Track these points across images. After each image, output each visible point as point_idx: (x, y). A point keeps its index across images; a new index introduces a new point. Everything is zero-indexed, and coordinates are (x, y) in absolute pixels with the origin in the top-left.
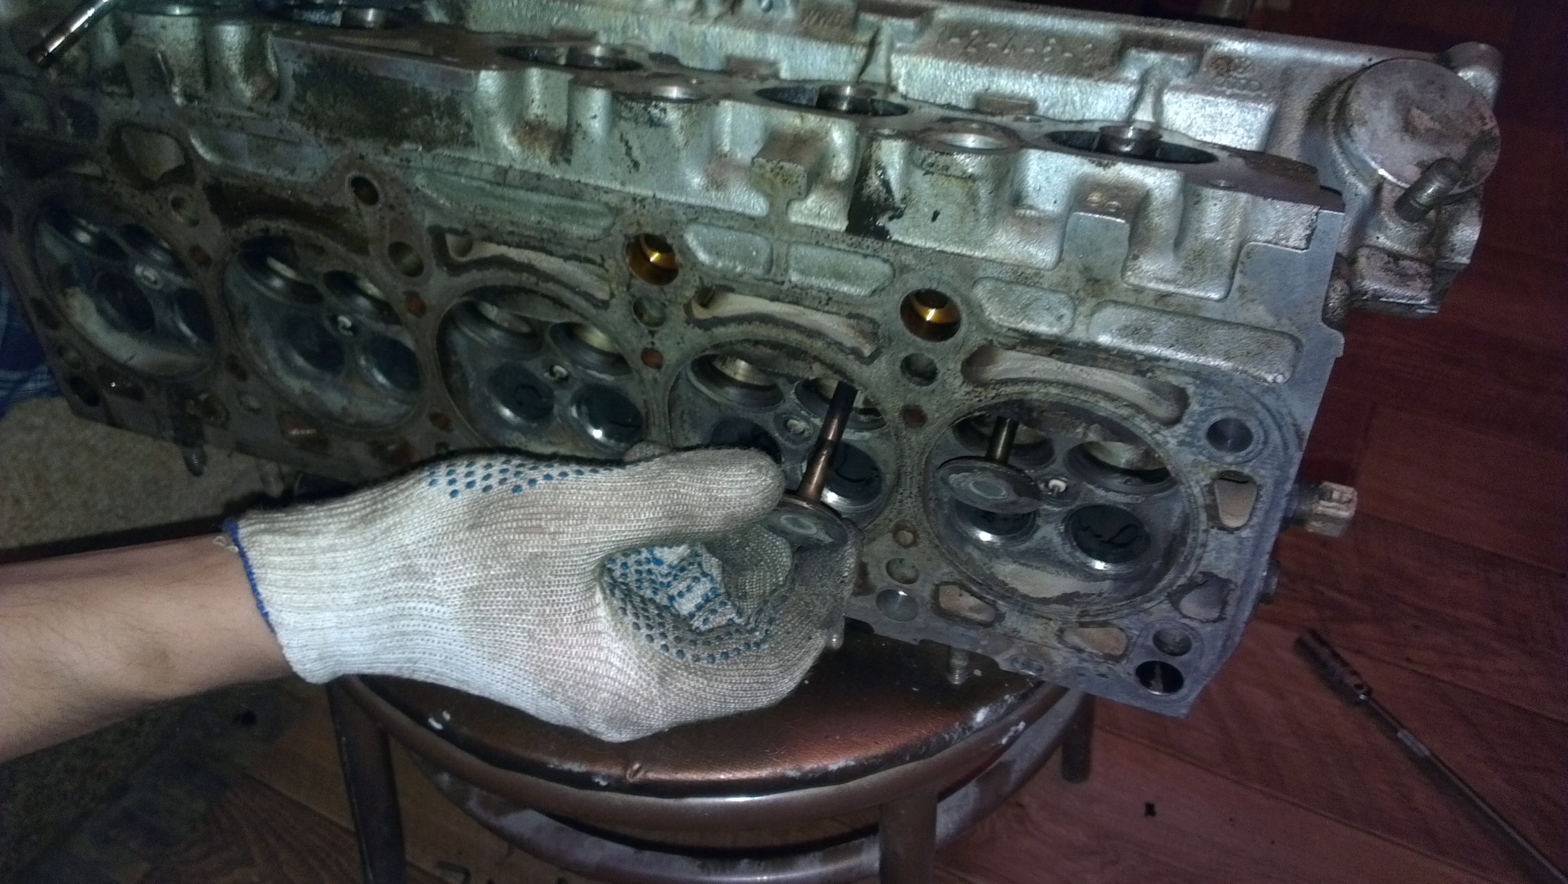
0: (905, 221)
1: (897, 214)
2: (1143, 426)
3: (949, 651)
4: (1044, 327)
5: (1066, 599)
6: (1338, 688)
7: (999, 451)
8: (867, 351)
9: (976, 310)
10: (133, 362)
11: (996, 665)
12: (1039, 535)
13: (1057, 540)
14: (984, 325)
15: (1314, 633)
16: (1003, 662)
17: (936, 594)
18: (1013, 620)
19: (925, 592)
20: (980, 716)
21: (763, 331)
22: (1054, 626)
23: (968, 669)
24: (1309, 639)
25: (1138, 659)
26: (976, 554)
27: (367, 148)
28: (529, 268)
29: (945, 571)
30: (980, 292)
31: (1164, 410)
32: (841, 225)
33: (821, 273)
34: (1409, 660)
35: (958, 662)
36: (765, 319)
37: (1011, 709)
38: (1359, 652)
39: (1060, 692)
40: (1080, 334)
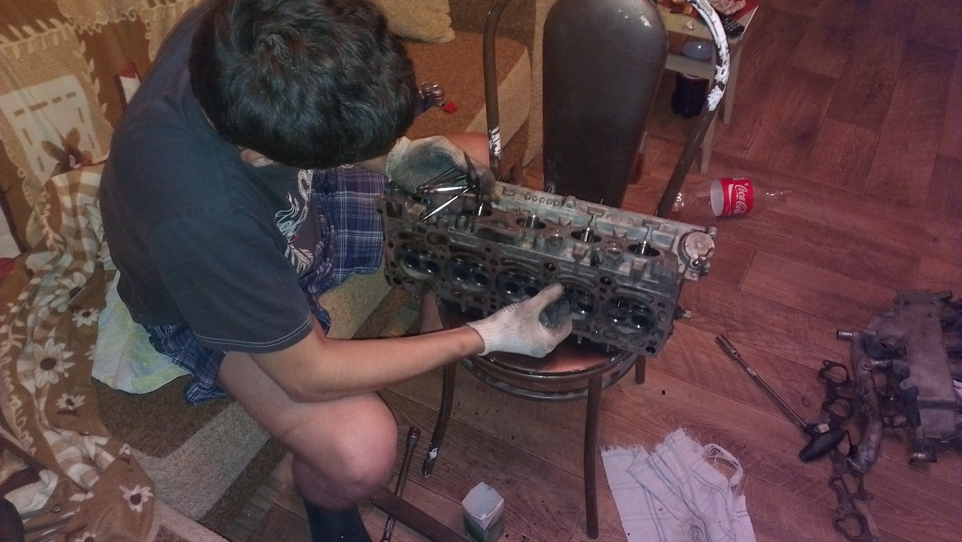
0: (602, 265)
1: (601, 264)
2: (646, 303)
3: (606, 345)
4: (627, 285)
5: (632, 334)
6: (728, 353)
7: (619, 306)
8: (593, 285)
9: (615, 281)
10: (414, 276)
11: (617, 347)
12: (626, 321)
13: (630, 322)
14: (616, 284)
15: (722, 335)
16: (618, 346)
17: (605, 332)
18: (620, 338)
19: (602, 332)
20: (613, 359)
21: (572, 281)
22: (629, 339)
23: (610, 349)
24: (720, 337)
25: (646, 346)
26: (613, 325)
27: (491, 242)
28: (522, 266)
29: (607, 328)
30: (616, 278)
31: (650, 300)
32: (589, 265)
33: (584, 272)
34: (755, 345)
35: (608, 347)
36: (572, 279)
37: (620, 358)
38: (738, 342)
39: (631, 354)
40: (634, 286)
